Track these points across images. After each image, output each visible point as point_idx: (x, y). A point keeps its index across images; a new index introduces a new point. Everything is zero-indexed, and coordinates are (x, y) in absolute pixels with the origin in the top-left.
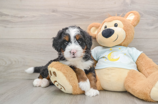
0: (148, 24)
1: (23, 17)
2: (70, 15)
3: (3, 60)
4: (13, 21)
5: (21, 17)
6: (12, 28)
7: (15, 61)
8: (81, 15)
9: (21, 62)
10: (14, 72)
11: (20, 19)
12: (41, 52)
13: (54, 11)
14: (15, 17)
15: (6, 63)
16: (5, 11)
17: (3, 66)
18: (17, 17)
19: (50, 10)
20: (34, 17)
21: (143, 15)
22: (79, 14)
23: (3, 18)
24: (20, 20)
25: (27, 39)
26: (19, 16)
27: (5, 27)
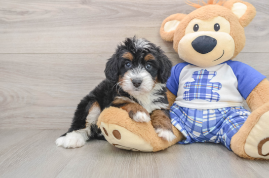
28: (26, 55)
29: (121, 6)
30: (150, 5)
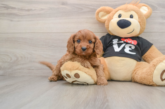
0: (162, 17)
1: (31, 10)
2: (81, 7)
3: (8, 55)
4: (20, 14)
5: (28, 10)
6: (18, 21)
7: (22, 57)
8: (92, 7)
9: (28, 58)
10: (19, 69)
11: (27, 12)
12: (49, 47)
13: (63, 4)
14: (22, 10)
15: (11, 59)
16: (11, 4)
17: (8, 62)
18: (24, 10)
19: (59, 2)
20: (42, 9)
21: (157, 8)
22: (90, 7)
23: (10, 11)
24: (27, 13)
25: (35, 33)
26: (26, 9)
27: (12, 21)
28: (30, 34)
29: (84, 6)
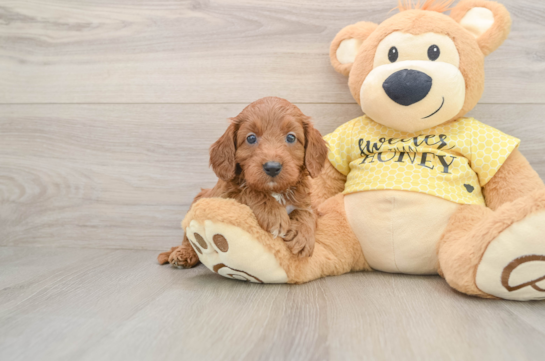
0: (528, 53)
1: (88, 25)
2: (256, 18)
3: (11, 179)
4: (50, 40)
5: (79, 27)
6: (46, 64)
7: (57, 185)
8: (294, 18)
9: (77, 188)
10: (50, 225)
11: (73, 33)
12: (148, 150)
13: (196, 5)
14: (57, 25)
15: (23, 192)
17: (13, 202)
18: (63, 25)
20: (125, 24)
22: (287, 17)
23: (15, 29)
24: (75, 35)
25: (100, 103)
26: (72, 21)
27: (22, 62)
28: (85, 106)
29: (266, 13)
30: (322, 10)
